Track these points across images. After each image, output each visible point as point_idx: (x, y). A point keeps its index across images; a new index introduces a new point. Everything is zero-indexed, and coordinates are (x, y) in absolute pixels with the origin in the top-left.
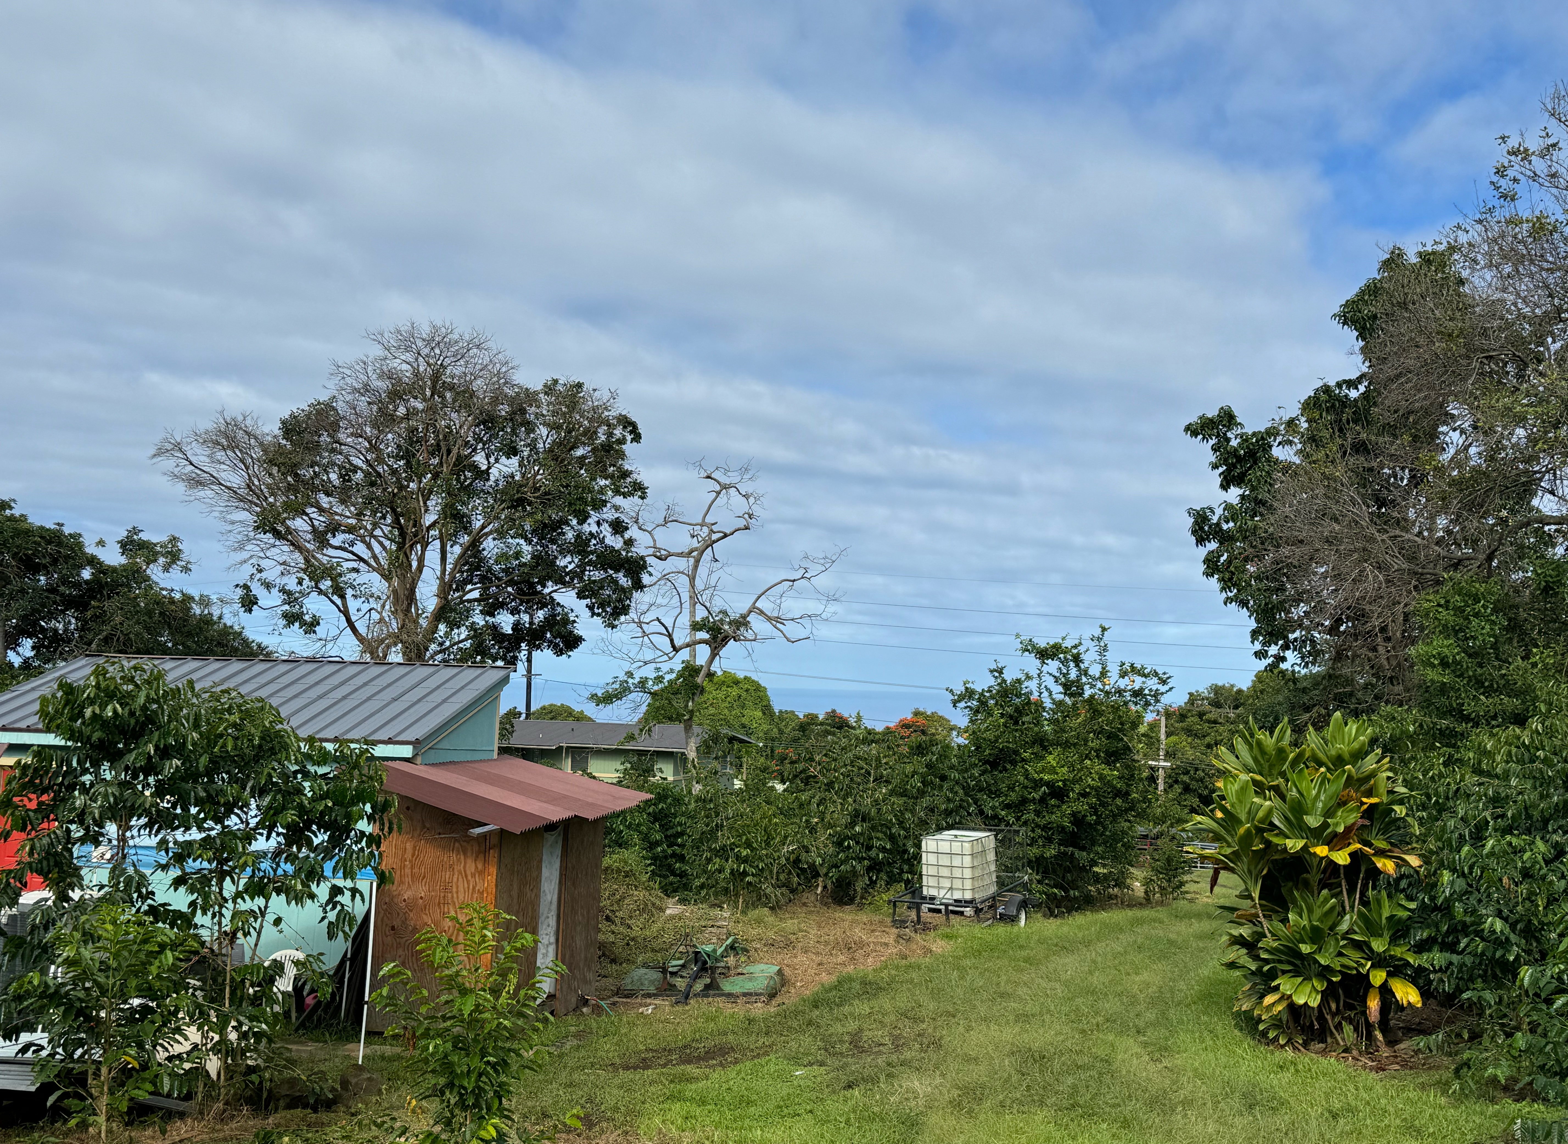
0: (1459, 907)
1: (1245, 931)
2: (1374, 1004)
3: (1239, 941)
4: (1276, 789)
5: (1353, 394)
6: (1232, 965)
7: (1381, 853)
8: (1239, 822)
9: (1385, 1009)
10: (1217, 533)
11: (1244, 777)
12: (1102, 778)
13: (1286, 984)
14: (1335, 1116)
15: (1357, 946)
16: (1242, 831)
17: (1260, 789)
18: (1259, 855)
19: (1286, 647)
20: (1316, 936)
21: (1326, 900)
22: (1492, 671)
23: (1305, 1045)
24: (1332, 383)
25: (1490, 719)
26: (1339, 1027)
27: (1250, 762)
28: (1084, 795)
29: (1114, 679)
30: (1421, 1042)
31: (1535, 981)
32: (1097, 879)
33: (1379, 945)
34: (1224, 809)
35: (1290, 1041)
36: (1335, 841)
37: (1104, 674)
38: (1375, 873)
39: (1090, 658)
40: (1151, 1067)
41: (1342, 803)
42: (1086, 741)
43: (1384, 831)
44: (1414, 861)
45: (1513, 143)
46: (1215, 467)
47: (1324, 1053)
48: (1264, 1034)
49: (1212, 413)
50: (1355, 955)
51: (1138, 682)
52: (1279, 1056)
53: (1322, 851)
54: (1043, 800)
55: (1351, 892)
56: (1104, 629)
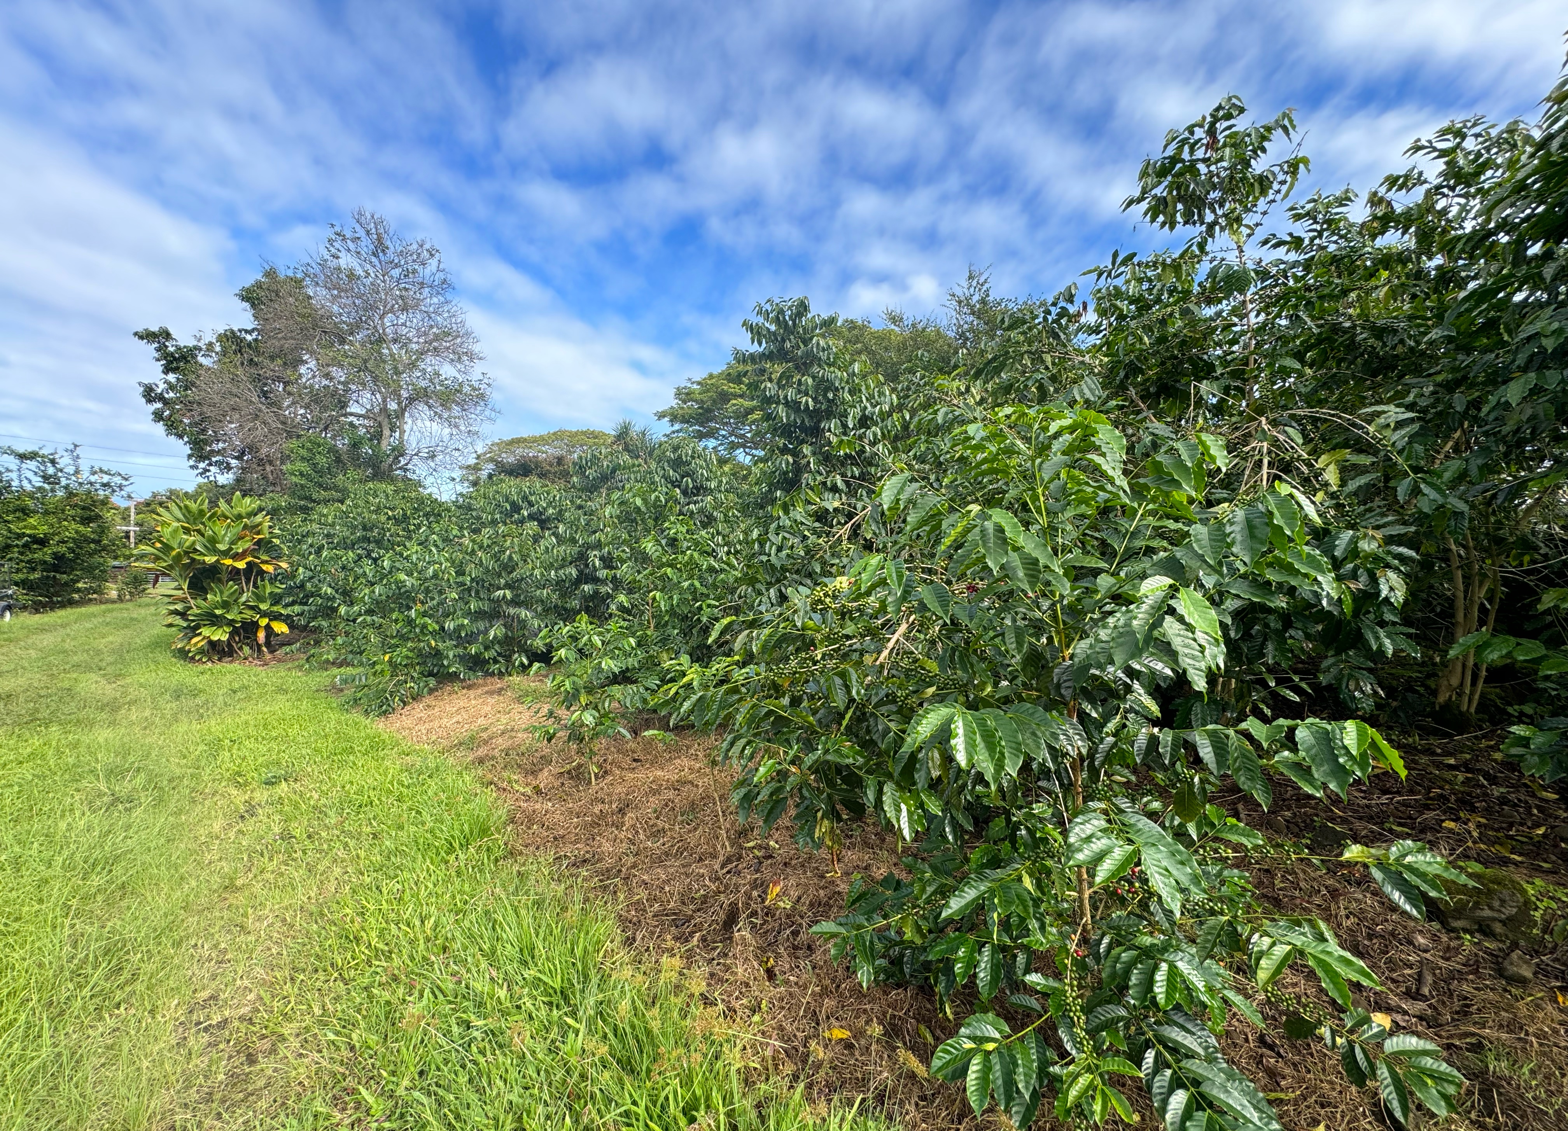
0: (309, 585)
1: (179, 607)
2: (261, 635)
3: (176, 612)
4: (199, 531)
5: (249, 338)
6: (170, 625)
7: (266, 562)
8: (173, 549)
9: (268, 637)
10: (161, 398)
11: (175, 524)
12: (77, 532)
13: (206, 631)
14: (235, 692)
15: (252, 608)
16: (174, 553)
17: (187, 531)
18: (187, 567)
19: (210, 464)
20: (226, 605)
21: (232, 587)
22: (327, 480)
23: (220, 660)
24: (235, 329)
25: (326, 502)
26: (241, 649)
27: (181, 516)
28: (64, 542)
29: (85, 475)
30: (288, 649)
31: (347, 612)
32: (79, 590)
33: (263, 607)
34: (161, 542)
35: (210, 659)
36: (237, 557)
37: (77, 472)
38: (262, 573)
39: (64, 461)
40: (108, 687)
41: (241, 538)
42: (63, 511)
43: (267, 552)
44: (284, 565)
45: (338, 229)
46: (158, 360)
47: (231, 662)
48: (193, 658)
49: (155, 328)
50: (251, 612)
51: (106, 479)
52: (201, 667)
53: (228, 562)
54: (25, 546)
55: (247, 583)
56: (76, 446)
